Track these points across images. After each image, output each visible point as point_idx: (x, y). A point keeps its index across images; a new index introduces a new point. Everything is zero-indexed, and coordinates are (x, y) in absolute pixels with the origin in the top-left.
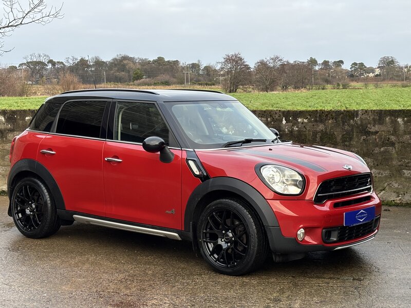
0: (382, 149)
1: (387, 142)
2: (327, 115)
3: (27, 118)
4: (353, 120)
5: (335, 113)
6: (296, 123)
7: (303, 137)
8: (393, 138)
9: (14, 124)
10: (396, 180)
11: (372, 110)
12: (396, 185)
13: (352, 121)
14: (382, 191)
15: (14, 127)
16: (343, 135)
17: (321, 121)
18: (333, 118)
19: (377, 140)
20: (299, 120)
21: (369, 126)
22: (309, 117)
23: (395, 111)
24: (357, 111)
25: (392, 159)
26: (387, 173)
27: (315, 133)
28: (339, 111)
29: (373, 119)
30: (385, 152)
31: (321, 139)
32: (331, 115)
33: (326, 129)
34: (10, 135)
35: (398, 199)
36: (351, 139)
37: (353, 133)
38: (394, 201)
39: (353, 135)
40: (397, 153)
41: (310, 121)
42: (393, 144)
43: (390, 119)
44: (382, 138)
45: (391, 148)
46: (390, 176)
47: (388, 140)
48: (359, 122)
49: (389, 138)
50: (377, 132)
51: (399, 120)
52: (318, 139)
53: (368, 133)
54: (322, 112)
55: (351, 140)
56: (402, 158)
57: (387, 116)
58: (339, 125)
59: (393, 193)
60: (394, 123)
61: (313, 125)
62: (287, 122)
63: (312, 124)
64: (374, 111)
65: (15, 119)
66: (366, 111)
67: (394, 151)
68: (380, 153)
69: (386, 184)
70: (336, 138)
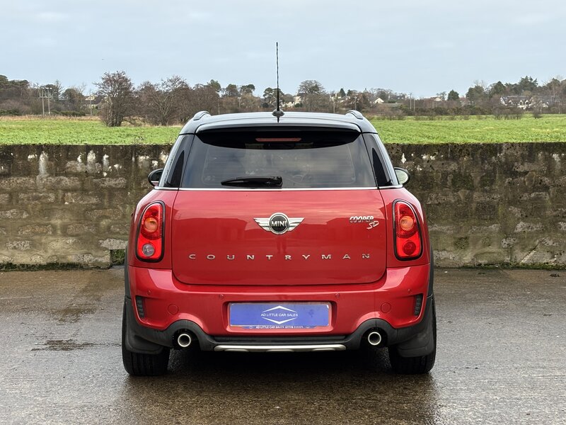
0: (533, 195)
1: (539, 185)
2: (461, 150)
3: (30, 157)
4: (496, 157)
5: (472, 147)
6: (420, 161)
7: (429, 181)
8: (547, 180)
9: (10, 166)
10: (550, 235)
11: (519, 143)
12: (550, 243)
13: (494, 158)
14: (531, 250)
15: (9, 170)
16: (482, 178)
17: (454, 159)
18: (469, 154)
19: (527, 183)
20: (424, 157)
21: (516, 164)
22: (437, 153)
23: (550, 144)
24: (501, 145)
25: (545, 208)
26: (539, 226)
27: (445, 175)
28: (476, 145)
29: (522, 155)
30: (537, 198)
31: (454, 182)
32: (467, 150)
33: (459, 168)
34: (3, 182)
35: (553, 260)
36: (492, 182)
37: (495, 173)
38: (547, 263)
39: (495, 177)
40: (551, 199)
41: (438, 159)
42: (546, 188)
43: (544, 154)
44: (532, 181)
45: (544, 193)
46: (543, 231)
47: (540, 183)
48: (503, 160)
49: (541, 180)
50: (526, 173)
51: (555, 156)
52: (449, 183)
53: (515, 174)
54: (455, 146)
55: (492, 184)
56: (558, 207)
57: (539, 150)
58: (477, 164)
59: (546, 253)
60: (549, 160)
61: (443, 164)
62: (407, 161)
63: (441, 163)
64: (523, 144)
65: (12, 158)
66: (513, 144)
67: (548, 198)
68: (530, 200)
69: (538, 241)
70: (472, 181)
